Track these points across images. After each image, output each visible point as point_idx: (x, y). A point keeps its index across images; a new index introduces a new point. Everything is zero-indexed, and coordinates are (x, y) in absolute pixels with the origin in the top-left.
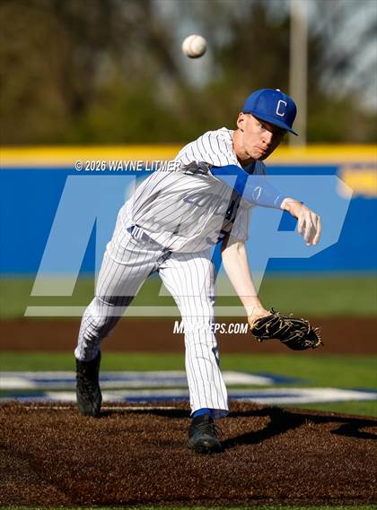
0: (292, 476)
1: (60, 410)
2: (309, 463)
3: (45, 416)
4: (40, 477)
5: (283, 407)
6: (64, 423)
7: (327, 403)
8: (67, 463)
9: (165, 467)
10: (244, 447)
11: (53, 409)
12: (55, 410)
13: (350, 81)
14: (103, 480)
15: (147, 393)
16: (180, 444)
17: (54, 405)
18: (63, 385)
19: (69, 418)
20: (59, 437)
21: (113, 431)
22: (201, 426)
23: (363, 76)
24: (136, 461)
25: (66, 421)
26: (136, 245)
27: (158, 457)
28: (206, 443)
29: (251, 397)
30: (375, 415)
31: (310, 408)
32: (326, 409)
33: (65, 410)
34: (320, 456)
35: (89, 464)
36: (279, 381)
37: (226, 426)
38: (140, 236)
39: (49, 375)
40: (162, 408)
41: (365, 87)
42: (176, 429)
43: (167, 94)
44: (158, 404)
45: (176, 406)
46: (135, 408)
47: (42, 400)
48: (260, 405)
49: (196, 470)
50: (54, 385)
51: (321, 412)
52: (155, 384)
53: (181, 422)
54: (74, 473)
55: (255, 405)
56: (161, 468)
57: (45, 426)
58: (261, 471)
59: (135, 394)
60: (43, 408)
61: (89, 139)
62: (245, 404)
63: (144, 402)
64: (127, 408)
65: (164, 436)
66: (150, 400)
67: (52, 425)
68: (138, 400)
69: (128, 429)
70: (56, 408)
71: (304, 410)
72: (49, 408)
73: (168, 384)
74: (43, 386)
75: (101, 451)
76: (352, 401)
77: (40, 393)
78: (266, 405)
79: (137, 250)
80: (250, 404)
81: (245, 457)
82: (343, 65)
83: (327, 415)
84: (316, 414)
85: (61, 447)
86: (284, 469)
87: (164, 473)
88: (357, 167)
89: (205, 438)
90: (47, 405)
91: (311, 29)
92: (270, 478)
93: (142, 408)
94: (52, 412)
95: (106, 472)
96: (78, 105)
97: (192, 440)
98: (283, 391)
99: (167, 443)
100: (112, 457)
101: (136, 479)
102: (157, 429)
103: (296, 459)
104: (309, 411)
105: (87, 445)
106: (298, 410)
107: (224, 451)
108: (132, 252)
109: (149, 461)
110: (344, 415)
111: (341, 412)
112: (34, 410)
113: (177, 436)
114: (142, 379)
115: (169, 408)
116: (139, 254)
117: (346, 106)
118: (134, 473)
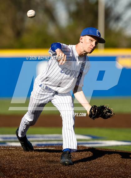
0: (99, 174)
1: (12, 149)
2: (106, 169)
3: (6, 151)
4: (4, 174)
5: (95, 148)
6: (13, 154)
7: (112, 146)
8: (14, 169)
9: (51, 170)
10: (81, 163)
11: (9, 149)
12: (10, 149)
13: (121, 24)
14: (28, 176)
15: (44, 143)
16: (57, 162)
17: (10, 147)
18: (13, 140)
19: (15, 152)
20: (11, 159)
21: (32, 157)
22: (66, 155)
23: (126, 22)
24: (40, 168)
25: (14, 153)
26: (43, 92)
27: (49, 167)
28: (66, 162)
29: (84, 144)
30: (130, 151)
31: (106, 148)
32: (112, 148)
33: (14, 149)
34: (110, 166)
35: (23, 170)
36: (94, 138)
37: (74, 155)
38: (45, 87)
39: (8, 136)
40: (50, 148)
41: (126, 27)
42: (55, 156)
43: (52, 30)
44: (49, 147)
45: (55, 148)
46: (40, 148)
47: (5, 145)
48: (87, 147)
49: (63, 172)
50: (9, 140)
51: (110, 149)
52: (47, 139)
53: (57, 153)
54: (17, 173)
55: (85, 147)
56: (50, 171)
57: (6, 155)
58: (87, 172)
59: (40, 143)
60: (5, 148)
61: (22, 46)
62: (81, 147)
63: (43, 146)
64: (37, 148)
65: (51, 159)
66: (45, 145)
67: (9, 155)
68: (41, 145)
69: (37, 156)
70: (10, 148)
71: (104, 149)
72: (7, 148)
73: (53, 139)
74: (5, 140)
75: (27, 165)
76: (122, 145)
77: (4, 143)
78: (89, 147)
79: (43, 93)
80: (83, 147)
81: (81, 167)
82: (118, 18)
83: (112, 151)
84: (108, 150)
85: (12, 163)
86: (96, 171)
87: (51, 173)
88: (123, 57)
89: (66, 160)
90: (7, 147)
91: (106, 5)
92: (91, 174)
93: (43, 148)
94: (8, 150)
95: (29, 172)
96: (18, 34)
97: (62, 160)
98: (96, 141)
99: (52, 162)
100: (31, 167)
101: (40, 175)
102: (48, 156)
103: (101, 167)
104: (106, 149)
105: (22, 162)
106: (101, 149)
107: (73, 164)
108: (41, 94)
109: (45, 169)
110: (118, 151)
111: (118, 150)
112: (2, 149)
113: (56, 159)
114: (43, 137)
115: (53, 148)
116: (44, 95)
117: (119, 34)
118: (40, 173)
